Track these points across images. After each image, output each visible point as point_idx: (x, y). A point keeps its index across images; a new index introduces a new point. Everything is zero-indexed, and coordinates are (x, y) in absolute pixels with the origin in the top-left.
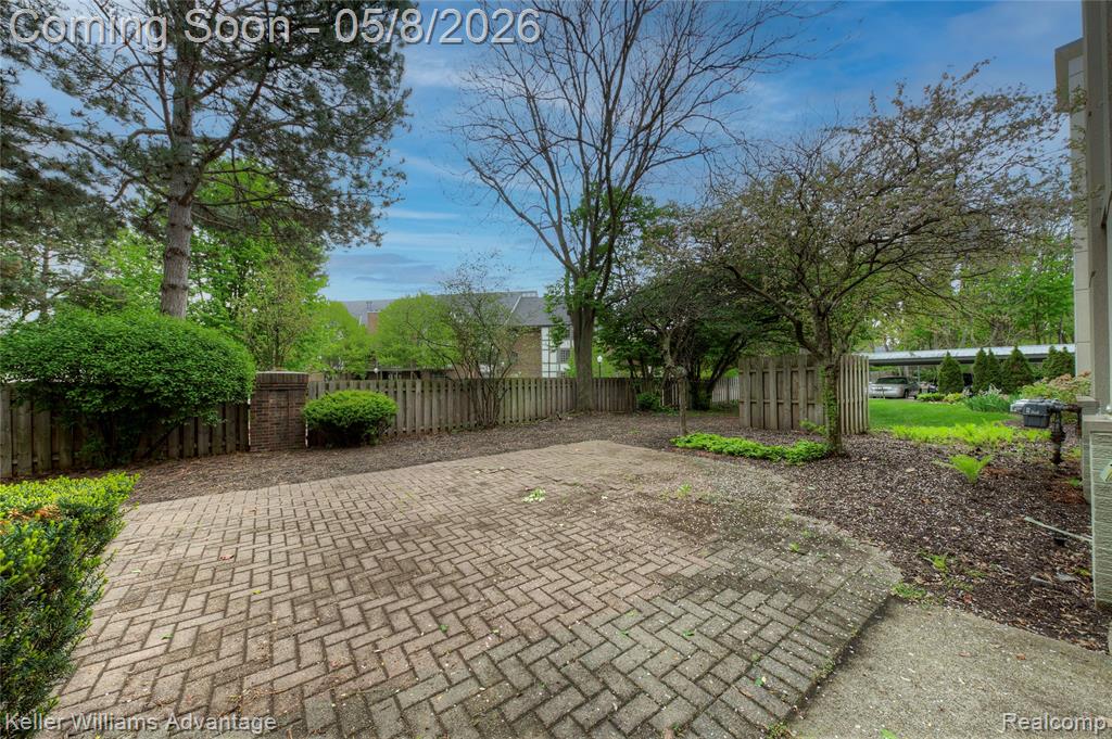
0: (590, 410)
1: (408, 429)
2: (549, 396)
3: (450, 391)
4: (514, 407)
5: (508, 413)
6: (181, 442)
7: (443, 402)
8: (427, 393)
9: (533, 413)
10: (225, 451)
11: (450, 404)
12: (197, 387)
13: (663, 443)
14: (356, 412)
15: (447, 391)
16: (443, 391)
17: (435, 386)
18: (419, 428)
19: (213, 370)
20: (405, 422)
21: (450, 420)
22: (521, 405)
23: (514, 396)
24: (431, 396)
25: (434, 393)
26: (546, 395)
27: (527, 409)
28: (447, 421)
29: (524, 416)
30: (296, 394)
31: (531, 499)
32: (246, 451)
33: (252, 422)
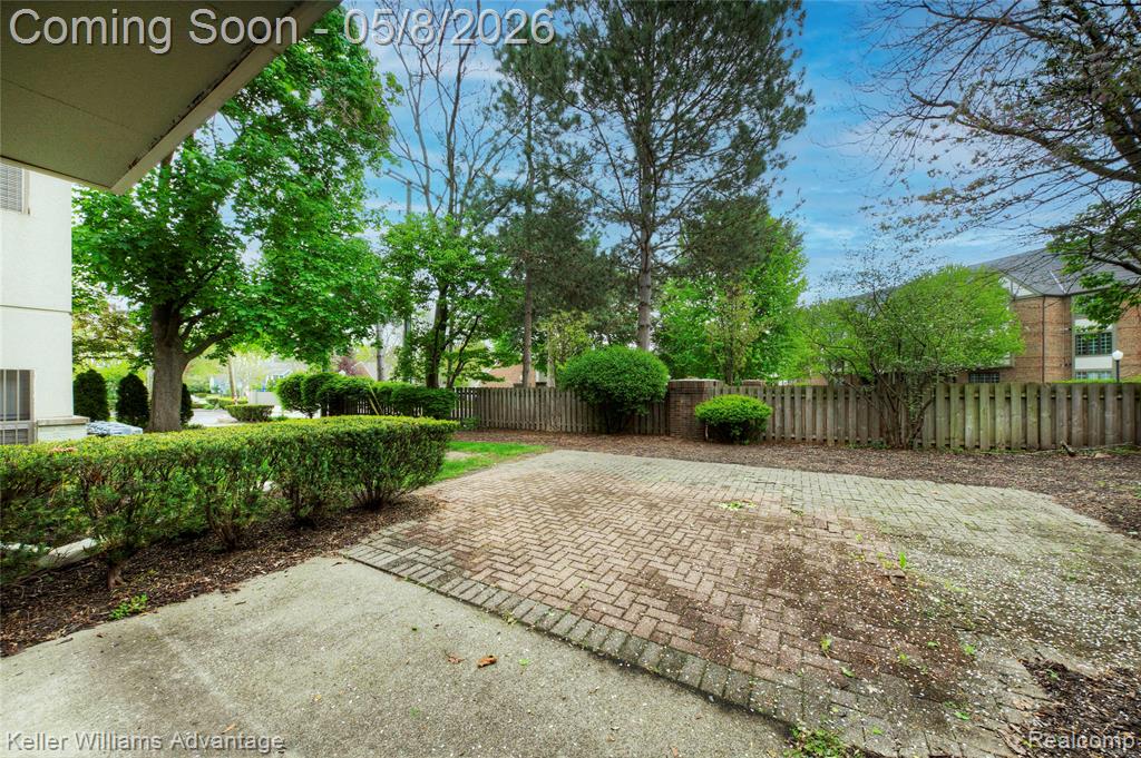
2: (1062, 413)
3: (851, 399)
5: (955, 433)
6: (640, 425)
7: (842, 411)
8: (819, 401)
9: (1017, 439)
10: (659, 434)
11: (852, 414)
12: (631, 390)
14: (721, 414)
16: (842, 399)
17: (830, 393)
19: (638, 380)
20: (794, 430)
21: (852, 432)
22: (985, 423)
25: (830, 402)
27: (1000, 429)
28: (846, 433)
29: (994, 440)
30: (697, 396)
31: (725, 506)
32: (669, 435)
33: (672, 416)
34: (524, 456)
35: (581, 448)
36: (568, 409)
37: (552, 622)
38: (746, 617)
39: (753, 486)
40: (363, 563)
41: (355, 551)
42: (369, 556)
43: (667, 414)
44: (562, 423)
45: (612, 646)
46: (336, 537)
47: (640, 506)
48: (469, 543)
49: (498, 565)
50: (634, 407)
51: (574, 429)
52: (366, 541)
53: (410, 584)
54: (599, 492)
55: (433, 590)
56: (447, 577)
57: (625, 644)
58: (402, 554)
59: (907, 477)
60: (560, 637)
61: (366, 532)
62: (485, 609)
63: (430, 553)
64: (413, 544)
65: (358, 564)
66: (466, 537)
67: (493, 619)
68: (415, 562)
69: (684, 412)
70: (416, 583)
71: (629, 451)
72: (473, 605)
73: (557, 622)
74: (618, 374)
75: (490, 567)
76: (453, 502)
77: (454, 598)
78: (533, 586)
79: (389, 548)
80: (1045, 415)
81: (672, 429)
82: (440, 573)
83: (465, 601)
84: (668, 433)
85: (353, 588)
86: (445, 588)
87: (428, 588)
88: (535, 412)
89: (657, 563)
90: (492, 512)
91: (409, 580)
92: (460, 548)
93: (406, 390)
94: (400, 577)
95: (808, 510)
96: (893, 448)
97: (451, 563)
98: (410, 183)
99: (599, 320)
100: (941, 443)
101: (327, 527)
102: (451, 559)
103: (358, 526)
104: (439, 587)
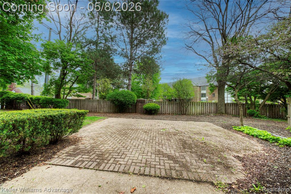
0: (223, 114)
1: (164, 112)
2: (207, 108)
4: (194, 110)
5: (191, 111)
7: (173, 107)
8: (169, 105)
9: (200, 112)
10: (133, 113)
11: (175, 108)
12: (128, 101)
13: (229, 127)
14: (150, 108)
15: (174, 104)
16: (173, 104)
17: (171, 103)
18: (167, 113)
19: (130, 98)
20: (164, 111)
21: (175, 111)
22: (196, 109)
23: (194, 107)
24: (170, 105)
25: (171, 105)
26: (205, 107)
27: (198, 111)
28: (174, 112)
29: (197, 113)
30: (143, 103)
31: (162, 130)
32: (136, 113)
33: (137, 108)
34: (100, 120)
35: (115, 117)
36: (108, 106)
37: (143, 171)
38: (186, 158)
39: (164, 125)
40: (60, 165)
41: (53, 161)
42: (61, 162)
43: (136, 107)
44: (106, 110)
45: (163, 174)
46: (42, 157)
47: (143, 133)
48: (99, 151)
49: (114, 156)
50: (128, 106)
51: (109, 112)
52: (56, 156)
53: (86, 170)
54: (129, 129)
55: (97, 170)
56: (99, 164)
57: (166, 172)
58: (76, 159)
59: (189, 121)
60: (148, 175)
61: (54, 153)
62: (120, 172)
63: (87, 157)
64: (78, 154)
65: (58, 166)
66: (97, 148)
67: (124, 175)
68: (83, 161)
69: (140, 107)
70: (88, 169)
71: (130, 118)
72: (115, 172)
73: (145, 171)
74: (124, 97)
75: (112, 157)
76: (84, 137)
77: (107, 171)
78: (130, 161)
79: (69, 157)
80: (204, 108)
81: (137, 111)
82: (96, 163)
83: (111, 171)
84: (136, 112)
85: (62, 176)
86: (101, 168)
87: (95, 169)
88: (97, 107)
89: (158, 148)
90: (101, 139)
91: (85, 168)
92: (97, 153)
93: (47, 99)
94: (80, 168)
95: (179, 130)
96: (182, 115)
97: (97, 159)
98: (51, 29)
99: (114, 82)
100: (189, 113)
101: (36, 154)
102: (96, 157)
103: (50, 151)
104: (98, 168)
